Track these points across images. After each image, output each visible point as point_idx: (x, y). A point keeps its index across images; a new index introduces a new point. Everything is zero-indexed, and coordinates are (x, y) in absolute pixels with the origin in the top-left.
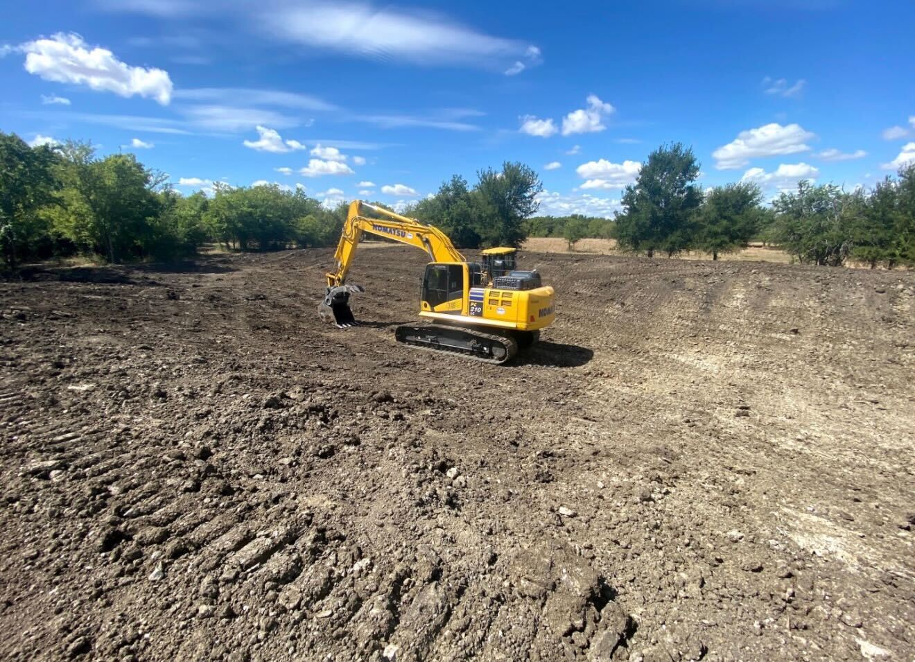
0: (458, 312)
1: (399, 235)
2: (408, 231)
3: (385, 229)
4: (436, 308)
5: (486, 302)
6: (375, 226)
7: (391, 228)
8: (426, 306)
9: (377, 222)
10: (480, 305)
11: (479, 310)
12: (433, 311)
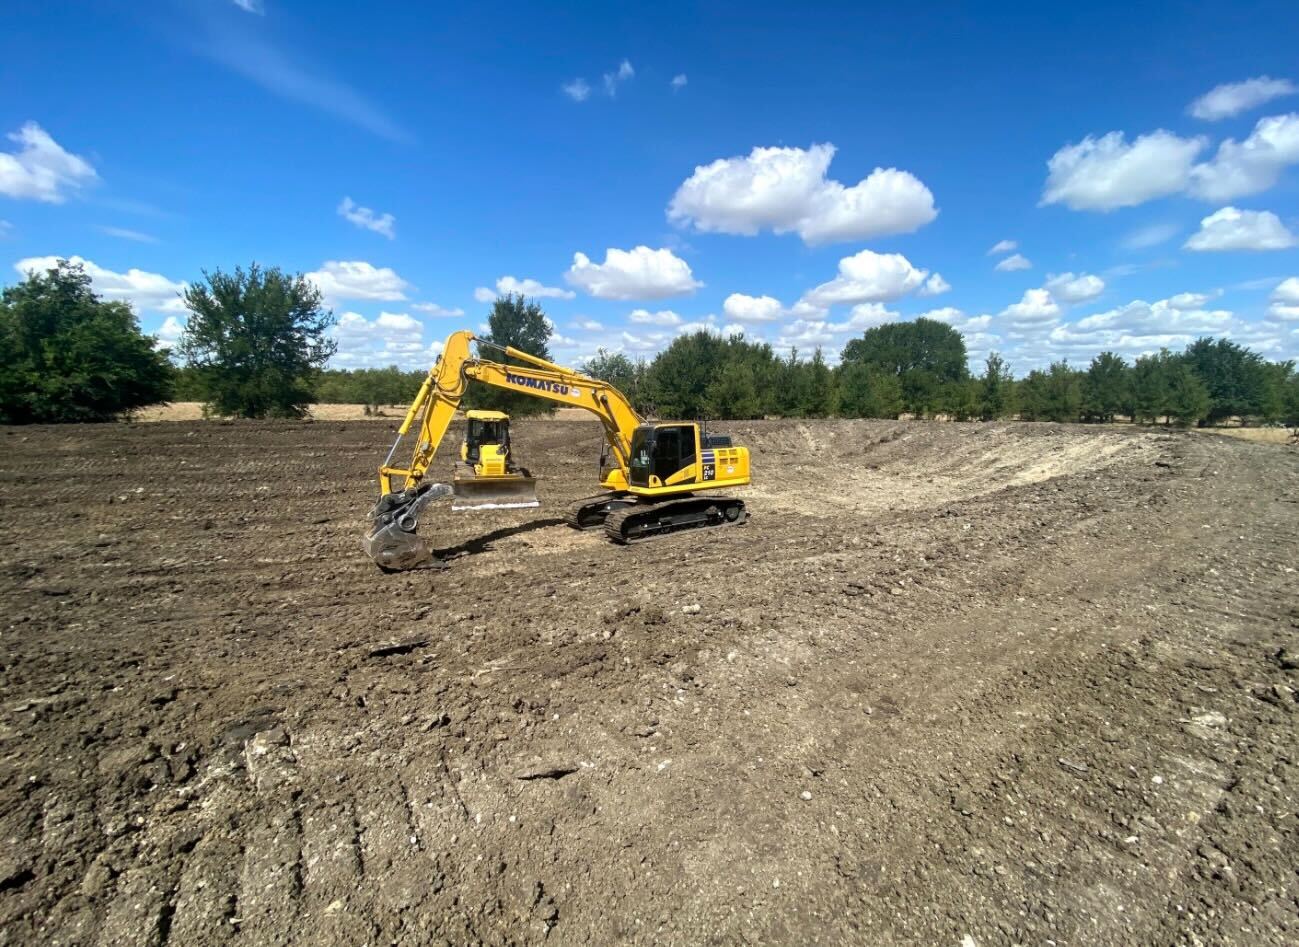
0: (692, 481)
1: (556, 391)
2: (573, 385)
3: (531, 382)
4: (668, 481)
5: (717, 463)
6: (510, 377)
7: (542, 382)
8: (655, 480)
9: (514, 370)
10: (712, 467)
11: (711, 473)
12: (664, 485)
